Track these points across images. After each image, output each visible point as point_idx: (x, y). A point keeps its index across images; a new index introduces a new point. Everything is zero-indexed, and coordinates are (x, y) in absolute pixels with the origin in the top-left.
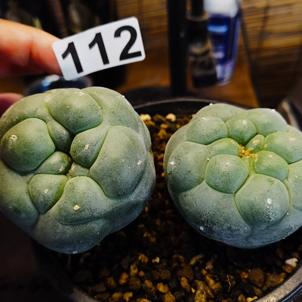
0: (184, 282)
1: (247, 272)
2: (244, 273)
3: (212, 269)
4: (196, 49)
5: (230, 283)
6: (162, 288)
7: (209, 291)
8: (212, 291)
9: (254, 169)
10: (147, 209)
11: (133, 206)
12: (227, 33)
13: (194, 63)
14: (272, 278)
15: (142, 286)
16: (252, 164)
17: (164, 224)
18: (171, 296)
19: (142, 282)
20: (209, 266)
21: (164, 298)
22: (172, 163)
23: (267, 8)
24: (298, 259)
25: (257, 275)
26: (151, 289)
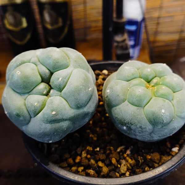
0: (114, 161)
1: (150, 155)
2: (148, 156)
3: (130, 154)
4: (118, 38)
5: (140, 161)
6: (100, 164)
7: (128, 165)
8: (130, 165)
9: (154, 95)
10: (91, 122)
11: (86, 115)
12: (136, 30)
13: (117, 47)
14: (164, 158)
15: (89, 164)
16: (153, 92)
17: (101, 130)
18: (106, 168)
19: (89, 161)
20: (128, 152)
21: (102, 169)
22: (108, 91)
23: (159, 18)
24: (179, 148)
25: (156, 156)
26: (94, 164)
